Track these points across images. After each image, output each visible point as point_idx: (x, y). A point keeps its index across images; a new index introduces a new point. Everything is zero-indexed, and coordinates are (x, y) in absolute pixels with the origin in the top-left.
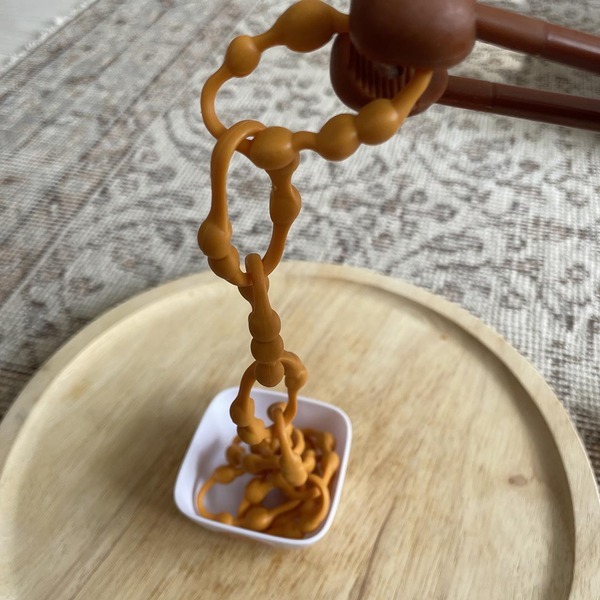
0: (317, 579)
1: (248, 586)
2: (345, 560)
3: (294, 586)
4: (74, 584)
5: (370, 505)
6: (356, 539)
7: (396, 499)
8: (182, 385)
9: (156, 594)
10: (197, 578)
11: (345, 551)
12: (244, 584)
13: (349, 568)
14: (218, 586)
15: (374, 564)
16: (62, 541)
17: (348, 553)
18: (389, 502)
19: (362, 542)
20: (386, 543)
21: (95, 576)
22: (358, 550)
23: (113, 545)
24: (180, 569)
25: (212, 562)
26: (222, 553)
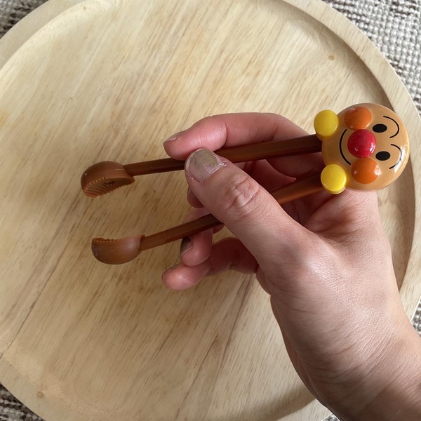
4: (34, 291)
10: (126, 283)
16: (18, 259)
23: (59, 260)
24: (112, 277)
25: (136, 271)
26: (142, 264)
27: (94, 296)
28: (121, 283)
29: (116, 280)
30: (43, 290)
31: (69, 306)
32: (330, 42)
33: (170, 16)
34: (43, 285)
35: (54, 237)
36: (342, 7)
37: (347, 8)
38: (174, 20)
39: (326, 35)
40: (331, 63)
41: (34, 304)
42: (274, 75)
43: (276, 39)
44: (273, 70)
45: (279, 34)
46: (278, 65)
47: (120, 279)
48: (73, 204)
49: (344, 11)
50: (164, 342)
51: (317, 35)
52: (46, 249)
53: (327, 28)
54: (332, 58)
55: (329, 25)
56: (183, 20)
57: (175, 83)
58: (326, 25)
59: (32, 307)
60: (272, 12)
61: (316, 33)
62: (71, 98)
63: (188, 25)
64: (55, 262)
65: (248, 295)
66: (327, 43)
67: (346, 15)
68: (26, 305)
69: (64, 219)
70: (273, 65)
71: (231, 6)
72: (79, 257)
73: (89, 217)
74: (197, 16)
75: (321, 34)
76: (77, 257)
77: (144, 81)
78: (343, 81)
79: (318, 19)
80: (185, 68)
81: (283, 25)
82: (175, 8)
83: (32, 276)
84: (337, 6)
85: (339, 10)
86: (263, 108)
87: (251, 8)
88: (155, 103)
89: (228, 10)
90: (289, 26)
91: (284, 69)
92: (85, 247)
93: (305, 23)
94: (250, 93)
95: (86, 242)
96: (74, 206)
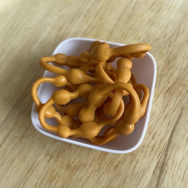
0: (131, 162)
1: (88, 166)
2: (150, 150)
3: (117, 166)
5: (165, 113)
6: (156, 136)
7: (182, 109)
8: (42, 38)
9: (31, 171)
10: (56, 161)
11: (150, 143)
12: (85, 165)
13: (152, 155)
14: (69, 166)
15: (169, 153)
17: (152, 145)
18: (178, 111)
19: (160, 137)
20: (177, 139)
22: (158, 143)
23: (4, 140)
25: (65, 150)
29: (48, 158)
31: (8, 179)
35: (4, 121)
42: (171, 10)
44: (170, 7)
57: (101, 18)
62: (30, 28)
65: (163, 175)
70: (170, 4)
72: (21, 138)
77: (79, 17)
80: (108, 9)
92: (26, 130)
94: (155, 21)
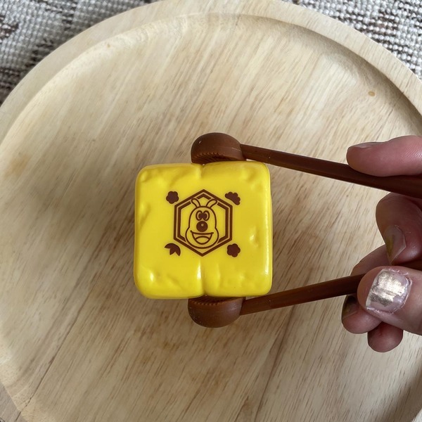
4: (54, 344)
16: (37, 310)
21: (69, 338)
24: (135, 331)
26: (167, 318)
27: (116, 351)
28: (144, 338)
30: (62, 344)
32: (370, 78)
33: (197, 52)
34: (62, 339)
36: (382, 38)
37: (387, 38)
38: (202, 56)
39: (365, 69)
40: (372, 99)
41: (53, 358)
43: (311, 74)
45: (314, 68)
46: (313, 103)
47: (143, 333)
48: (95, 251)
49: (385, 42)
50: (191, 404)
51: (355, 70)
52: (66, 300)
53: (367, 63)
54: (372, 94)
55: (369, 59)
56: (211, 55)
58: (366, 59)
59: (51, 362)
60: (307, 45)
61: (354, 66)
63: (216, 62)
64: (76, 314)
66: (367, 78)
67: (386, 46)
68: (45, 359)
69: (85, 268)
71: (262, 39)
73: (111, 266)
74: (226, 51)
75: (359, 68)
76: (99, 307)
78: (385, 118)
79: (357, 53)
81: (318, 59)
82: (202, 44)
83: (52, 328)
84: (377, 36)
85: (378, 41)
86: (297, 148)
87: (284, 41)
88: (181, 144)
89: (259, 43)
90: (324, 61)
91: (320, 106)
93: (342, 57)
95: (108, 292)
96: (96, 253)
